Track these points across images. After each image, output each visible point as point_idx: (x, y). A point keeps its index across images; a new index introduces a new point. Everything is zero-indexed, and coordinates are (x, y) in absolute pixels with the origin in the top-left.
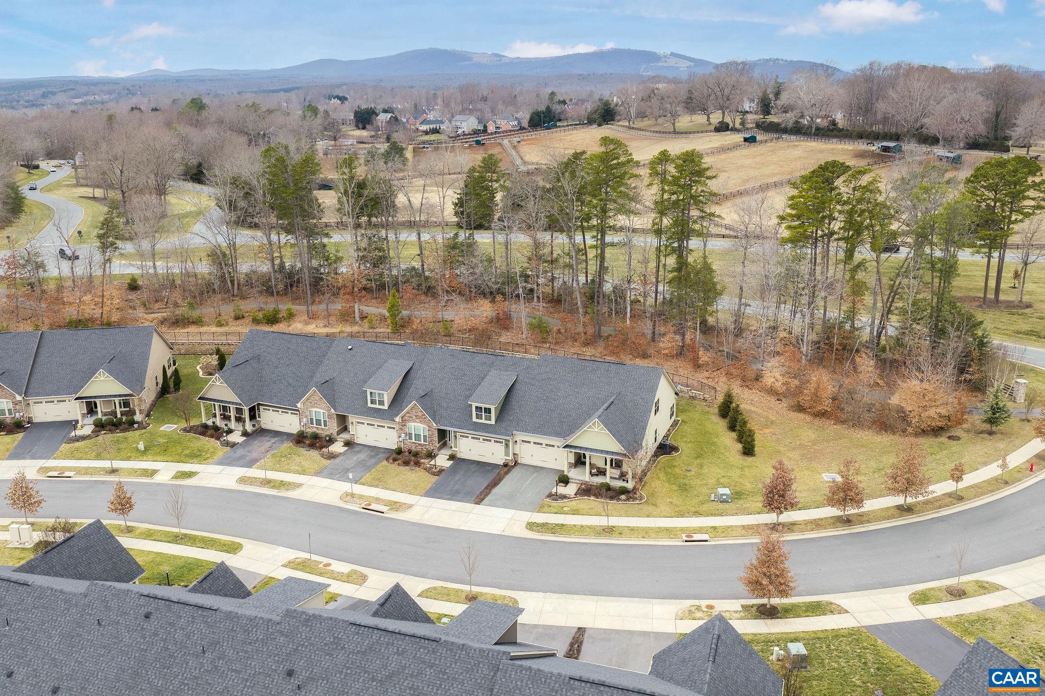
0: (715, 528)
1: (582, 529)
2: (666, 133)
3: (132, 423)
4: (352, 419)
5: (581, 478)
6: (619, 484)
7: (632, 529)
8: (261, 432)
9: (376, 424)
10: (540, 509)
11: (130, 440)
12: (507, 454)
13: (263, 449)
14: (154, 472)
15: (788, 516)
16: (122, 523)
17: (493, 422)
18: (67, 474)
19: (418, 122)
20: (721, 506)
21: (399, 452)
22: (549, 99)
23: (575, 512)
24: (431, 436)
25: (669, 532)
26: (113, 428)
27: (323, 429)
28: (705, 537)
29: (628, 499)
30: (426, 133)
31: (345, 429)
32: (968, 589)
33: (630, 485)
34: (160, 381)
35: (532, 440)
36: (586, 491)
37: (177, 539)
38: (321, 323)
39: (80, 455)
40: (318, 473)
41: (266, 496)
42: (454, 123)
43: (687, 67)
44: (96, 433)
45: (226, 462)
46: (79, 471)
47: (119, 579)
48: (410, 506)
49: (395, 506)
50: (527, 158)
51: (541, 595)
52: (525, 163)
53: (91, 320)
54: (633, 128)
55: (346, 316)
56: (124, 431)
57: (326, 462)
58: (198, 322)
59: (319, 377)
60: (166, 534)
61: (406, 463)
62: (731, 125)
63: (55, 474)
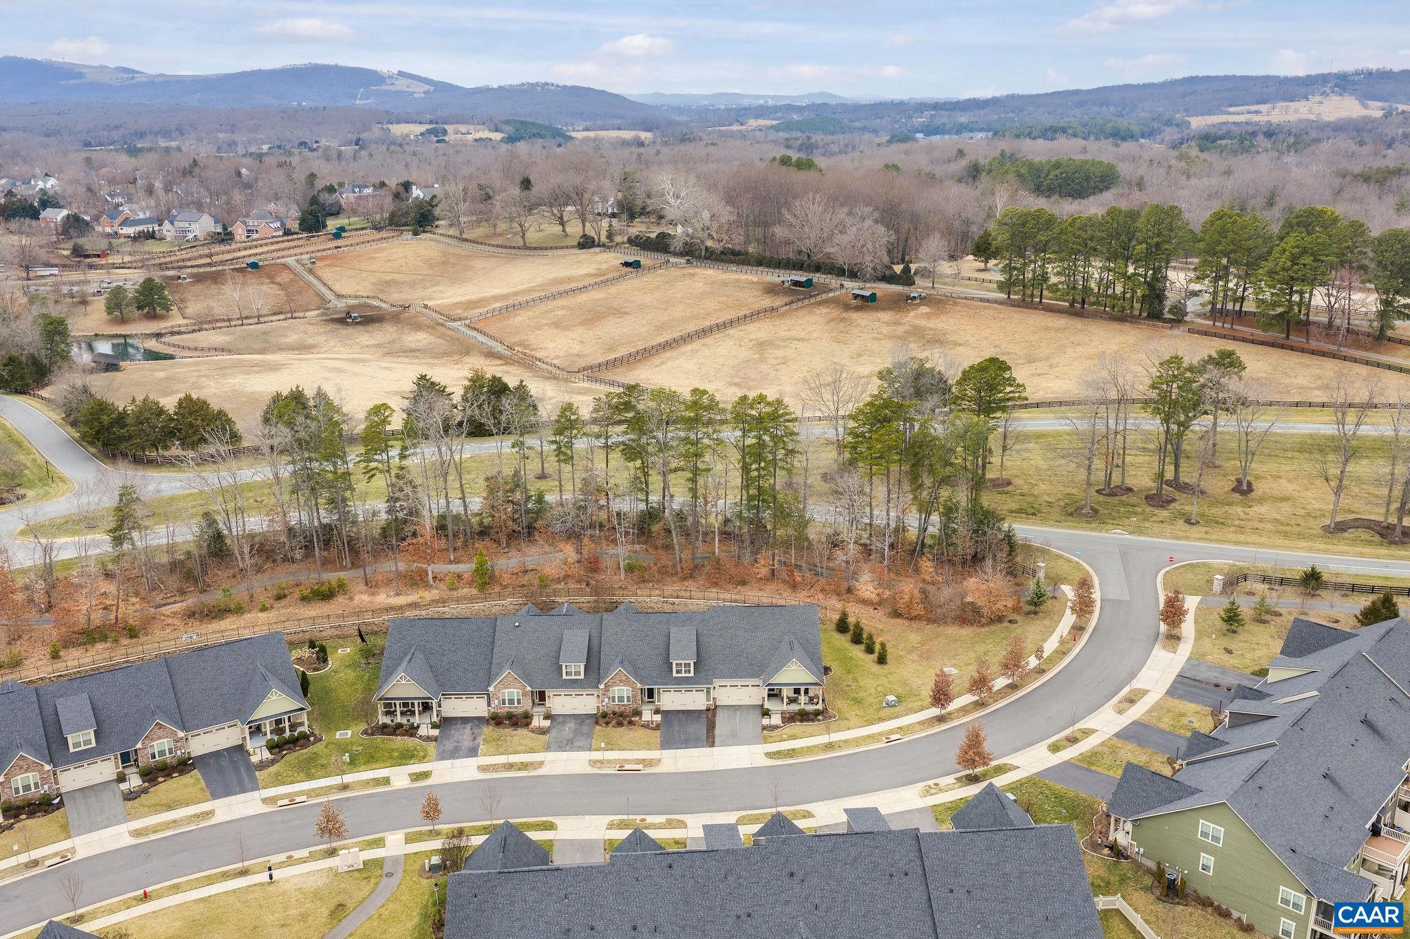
0: (900, 728)
1: (810, 750)
2: (514, 248)
4: (549, 692)
5: (780, 708)
6: (811, 708)
7: (846, 741)
8: (451, 721)
9: (573, 693)
10: (766, 740)
12: (708, 700)
13: (470, 737)
14: (386, 780)
15: (947, 708)
17: (692, 674)
18: (298, 799)
19: (117, 221)
20: (892, 710)
21: (607, 715)
23: (794, 737)
24: (634, 696)
25: (872, 738)
26: (291, 746)
27: (516, 708)
28: (898, 736)
29: (825, 719)
30: (133, 239)
32: (1078, 735)
33: (820, 707)
35: (729, 684)
36: (789, 718)
38: (387, 590)
39: (289, 780)
40: (548, 749)
41: (521, 778)
43: (425, 92)
44: (278, 754)
45: (448, 756)
46: (311, 793)
48: (659, 761)
51: (821, 803)
52: (339, 296)
54: (466, 240)
57: (545, 737)
58: (239, 610)
61: (619, 724)
62: (596, 239)
63: (286, 802)
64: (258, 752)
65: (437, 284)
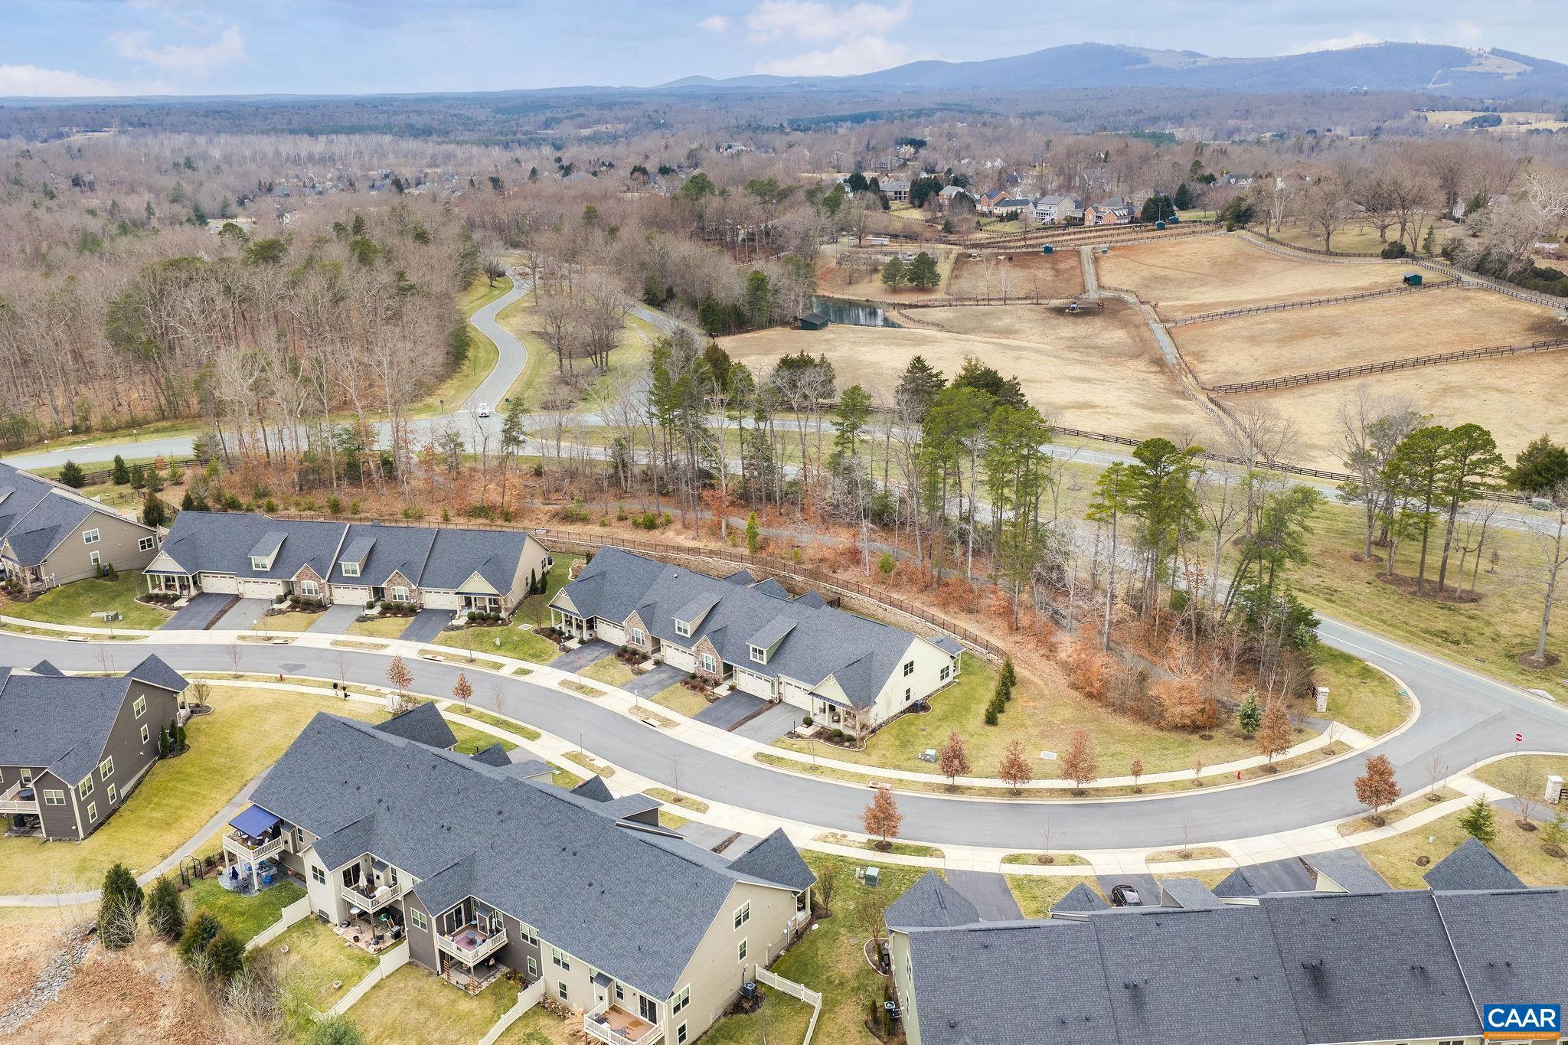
0: (901, 780)
1: (794, 764)
2: (1313, 252)
3: (497, 619)
4: (663, 642)
5: (822, 722)
7: (833, 770)
8: (596, 641)
9: (680, 649)
10: (775, 743)
11: (492, 634)
12: (773, 693)
13: (589, 658)
14: (501, 666)
15: (960, 781)
16: (463, 704)
17: (765, 663)
18: (438, 658)
19: (993, 202)
21: (694, 677)
22: (1191, 171)
23: (800, 750)
24: (718, 667)
25: (861, 777)
26: (482, 621)
27: (640, 647)
28: (887, 786)
29: (849, 747)
30: (1001, 219)
31: (658, 650)
32: (1061, 860)
34: (530, 581)
35: (794, 684)
36: (820, 734)
37: (499, 723)
38: (691, 533)
39: (450, 643)
40: (622, 686)
41: (576, 699)
42: (1040, 207)
44: (468, 624)
45: (559, 665)
46: (447, 656)
47: (438, 746)
48: (678, 725)
49: (667, 723)
50: (1107, 280)
52: (1101, 287)
53: (493, 508)
54: (1274, 240)
55: (714, 531)
56: (489, 625)
57: (633, 677)
58: (584, 520)
59: (644, 602)
60: (492, 717)
61: (694, 688)
62: (1409, 249)
63: (430, 656)
64: (461, 620)
65: (1206, 284)
